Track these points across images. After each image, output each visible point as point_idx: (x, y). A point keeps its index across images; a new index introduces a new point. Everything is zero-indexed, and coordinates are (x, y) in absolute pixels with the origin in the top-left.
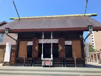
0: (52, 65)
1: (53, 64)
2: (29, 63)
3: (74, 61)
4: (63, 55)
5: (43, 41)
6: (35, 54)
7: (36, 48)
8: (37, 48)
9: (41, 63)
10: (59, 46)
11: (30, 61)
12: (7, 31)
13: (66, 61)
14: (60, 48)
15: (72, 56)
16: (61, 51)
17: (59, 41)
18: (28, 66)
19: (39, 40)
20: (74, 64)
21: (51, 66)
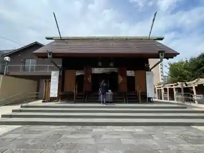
0: (112, 101)
1: (113, 99)
2: (82, 99)
5: (96, 71)
7: (89, 79)
9: (98, 99)
11: (82, 96)
12: (50, 54)
14: (121, 79)
15: (135, 90)
16: (121, 83)
19: (93, 69)
20: (138, 99)
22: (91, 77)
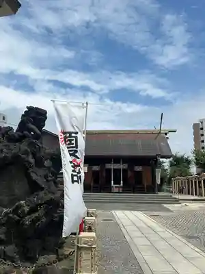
1: (123, 190)
7: (103, 174)
15: (142, 183)
17: (129, 166)
18: (97, 192)
22: (105, 172)
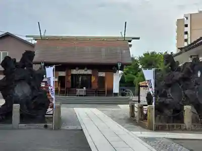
1: (87, 94)
2: (64, 93)
3: (105, 92)
4: (95, 86)
5: (74, 72)
6: (68, 85)
8: (70, 78)
9: (76, 93)
10: (93, 77)
11: (64, 91)
12: (43, 62)
13: (98, 92)
14: (93, 79)
15: (104, 87)
16: (93, 82)
17: (92, 72)
18: (64, 95)
21: (84, 96)
22: (70, 77)
